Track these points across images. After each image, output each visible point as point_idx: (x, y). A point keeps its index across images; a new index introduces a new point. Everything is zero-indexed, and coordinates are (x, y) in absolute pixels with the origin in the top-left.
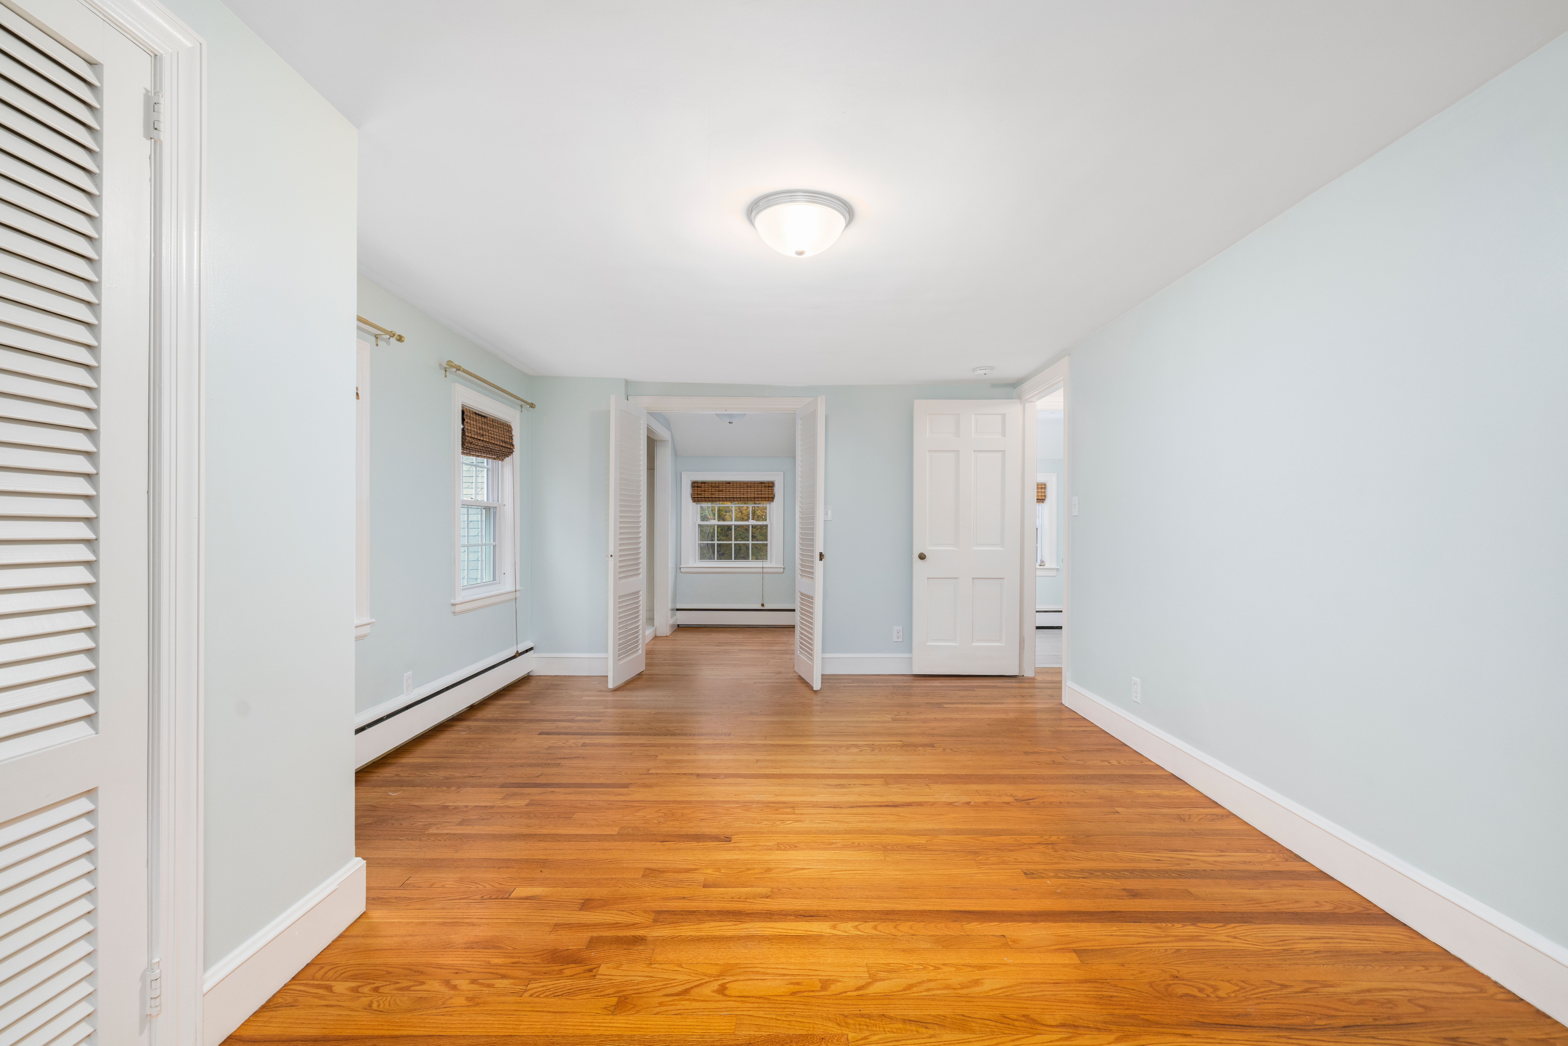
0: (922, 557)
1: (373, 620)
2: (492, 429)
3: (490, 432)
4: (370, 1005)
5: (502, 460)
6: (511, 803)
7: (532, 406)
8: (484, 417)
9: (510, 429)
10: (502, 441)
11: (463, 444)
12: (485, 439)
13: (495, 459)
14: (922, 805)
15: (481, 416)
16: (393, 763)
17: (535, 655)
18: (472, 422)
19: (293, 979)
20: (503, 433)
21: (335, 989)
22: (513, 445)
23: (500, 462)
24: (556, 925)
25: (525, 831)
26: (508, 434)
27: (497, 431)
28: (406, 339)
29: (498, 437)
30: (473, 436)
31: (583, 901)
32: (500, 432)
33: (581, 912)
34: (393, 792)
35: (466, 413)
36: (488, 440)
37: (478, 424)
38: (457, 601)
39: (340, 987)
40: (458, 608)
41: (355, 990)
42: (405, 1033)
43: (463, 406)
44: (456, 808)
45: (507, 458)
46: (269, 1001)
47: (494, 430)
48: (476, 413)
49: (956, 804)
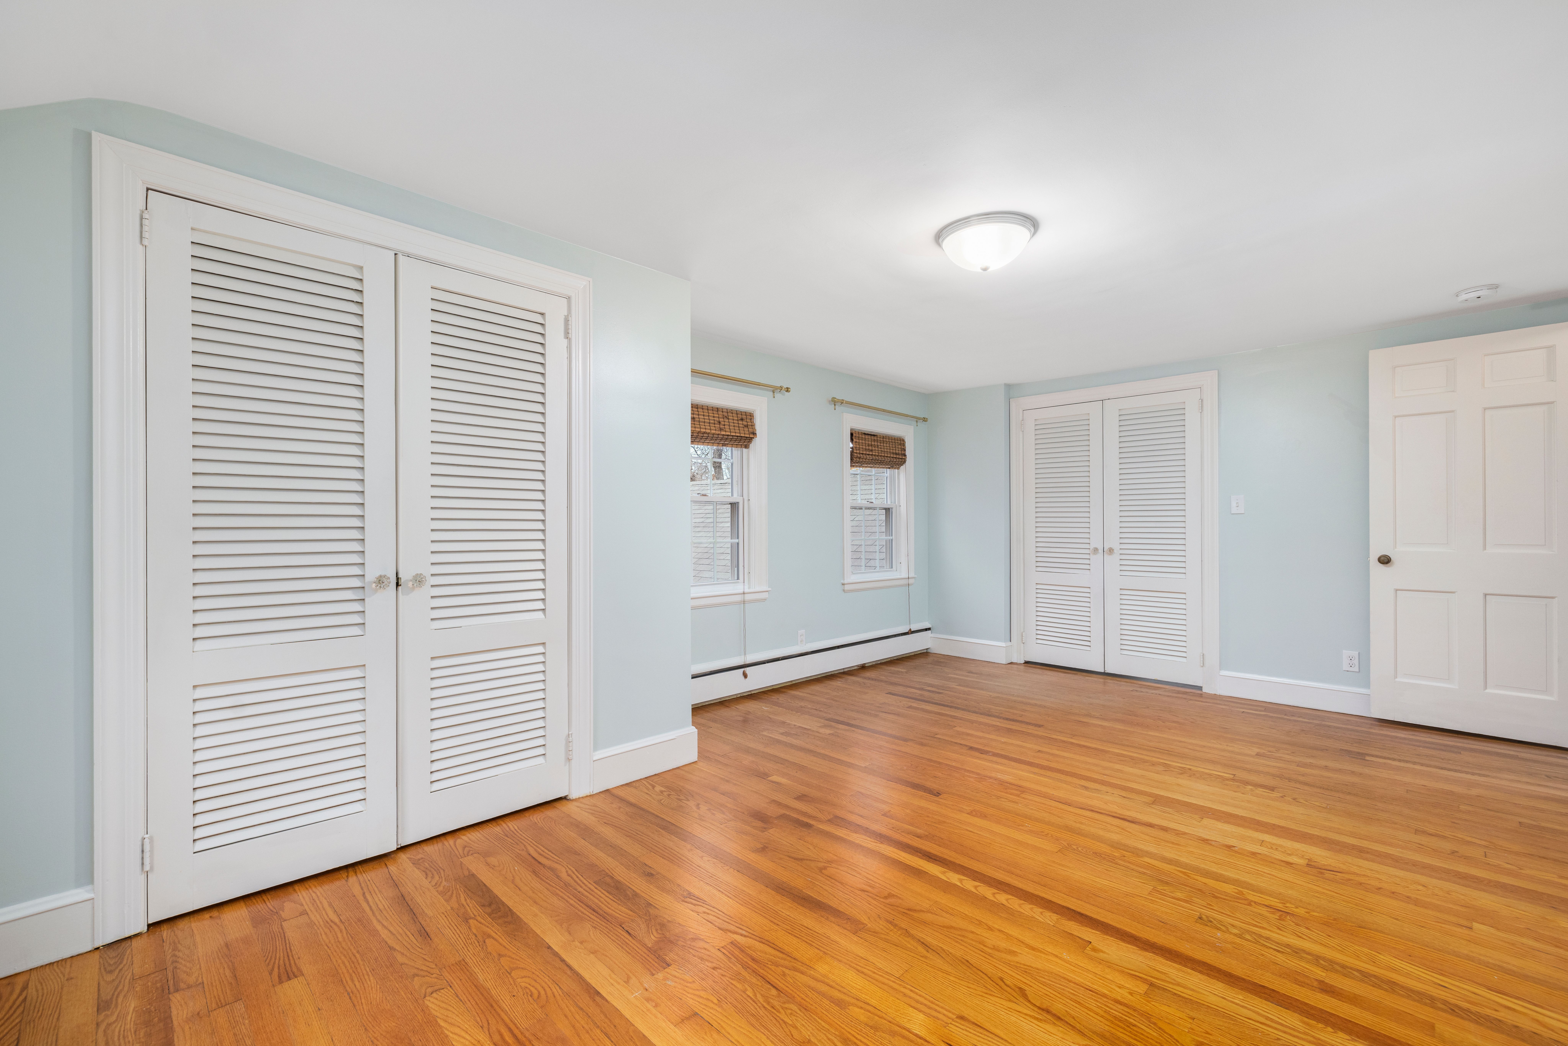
0: (1385, 560)
1: (770, 589)
2: (882, 444)
3: (880, 447)
4: (661, 800)
5: (898, 468)
6: (822, 730)
7: (925, 420)
8: (874, 435)
9: (902, 442)
10: (893, 453)
11: (852, 459)
12: (874, 454)
13: (889, 468)
14: (1166, 831)
15: (871, 435)
16: (784, 692)
17: (932, 635)
18: (861, 441)
19: (646, 778)
20: (894, 446)
21: (655, 789)
22: (905, 455)
23: (896, 470)
24: (774, 801)
25: (812, 748)
26: (900, 447)
27: (888, 445)
28: (791, 390)
29: (889, 450)
30: (861, 452)
31: (800, 795)
32: (891, 446)
33: (795, 801)
34: (766, 707)
35: (854, 435)
36: (877, 454)
37: (867, 442)
38: (846, 581)
39: (658, 788)
40: (847, 587)
41: (662, 792)
42: (662, 816)
43: (851, 430)
44: (789, 724)
45: (902, 467)
46: (631, 783)
47: (885, 445)
48: (865, 434)
49: (1213, 843)
